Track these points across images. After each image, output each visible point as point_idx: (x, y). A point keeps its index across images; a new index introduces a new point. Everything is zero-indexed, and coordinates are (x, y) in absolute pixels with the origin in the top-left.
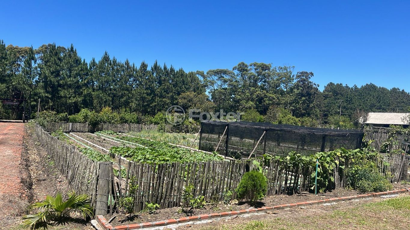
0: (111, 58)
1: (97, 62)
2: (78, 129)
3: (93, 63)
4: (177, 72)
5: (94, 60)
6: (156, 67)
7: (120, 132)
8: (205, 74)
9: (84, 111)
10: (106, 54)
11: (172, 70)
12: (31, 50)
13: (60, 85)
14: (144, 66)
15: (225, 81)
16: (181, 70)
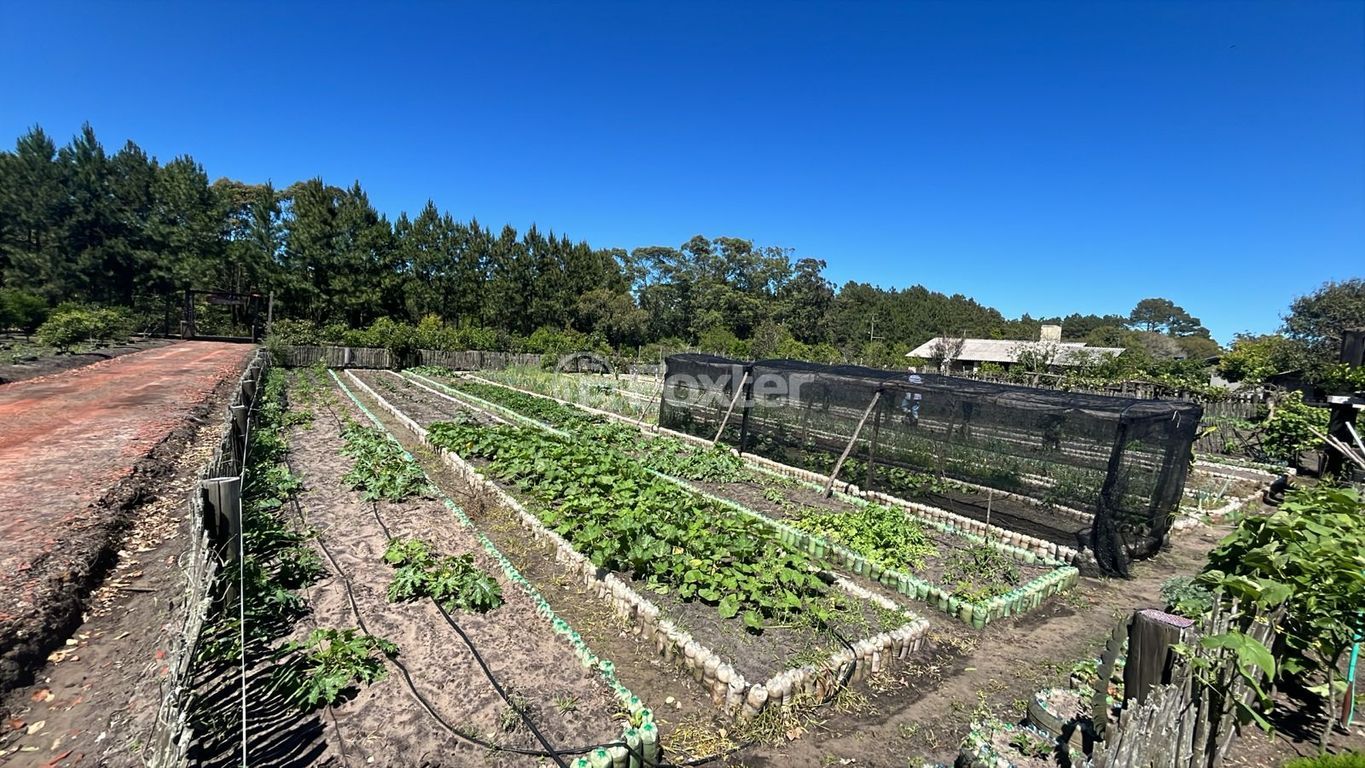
0: (441, 215)
1: (411, 221)
2: (365, 360)
3: (404, 224)
4: (576, 248)
5: (404, 217)
6: (533, 238)
7: (458, 370)
8: (629, 255)
9: (383, 323)
10: (430, 206)
11: (566, 244)
12: (269, 190)
13: (331, 266)
14: (509, 233)
15: (667, 270)
16: (584, 246)
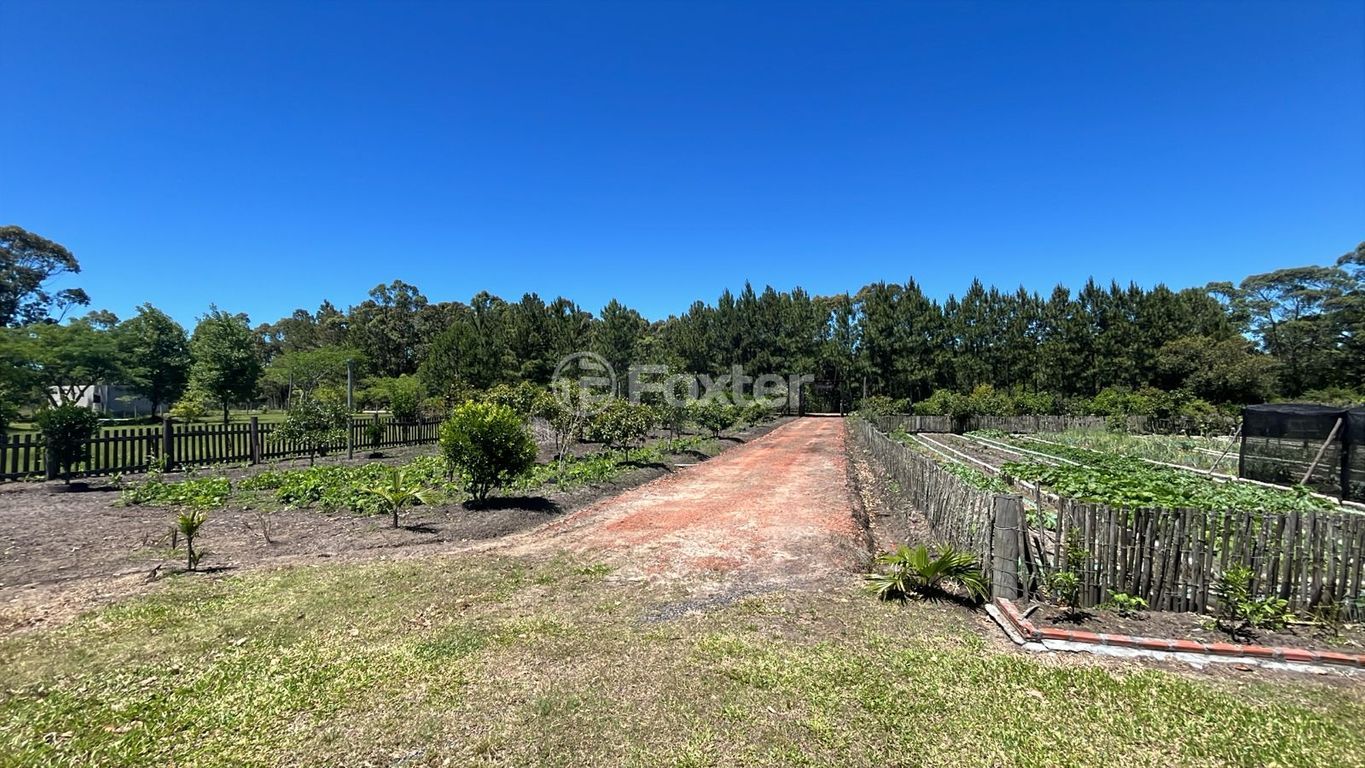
0: (987, 290)
1: (959, 301)
2: (932, 426)
3: (952, 304)
4: (1149, 294)
5: (952, 299)
6: (1091, 293)
7: (1016, 433)
8: (1237, 287)
9: (940, 394)
10: (976, 284)
11: (1134, 292)
12: (847, 298)
13: (894, 351)
14: (1061, 294)
15: (1311, 298)
16: (1161, 289)
